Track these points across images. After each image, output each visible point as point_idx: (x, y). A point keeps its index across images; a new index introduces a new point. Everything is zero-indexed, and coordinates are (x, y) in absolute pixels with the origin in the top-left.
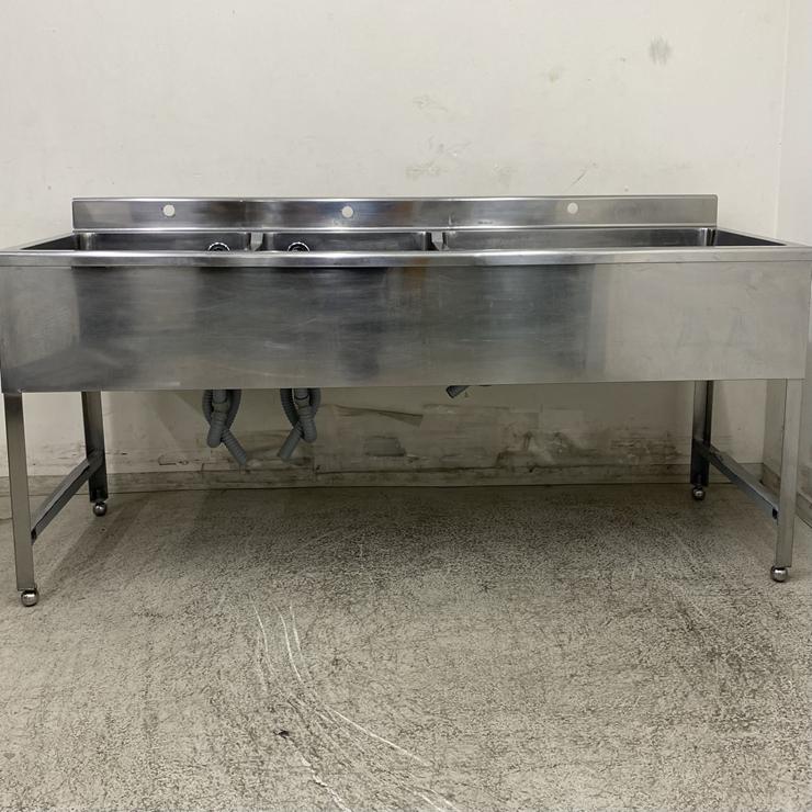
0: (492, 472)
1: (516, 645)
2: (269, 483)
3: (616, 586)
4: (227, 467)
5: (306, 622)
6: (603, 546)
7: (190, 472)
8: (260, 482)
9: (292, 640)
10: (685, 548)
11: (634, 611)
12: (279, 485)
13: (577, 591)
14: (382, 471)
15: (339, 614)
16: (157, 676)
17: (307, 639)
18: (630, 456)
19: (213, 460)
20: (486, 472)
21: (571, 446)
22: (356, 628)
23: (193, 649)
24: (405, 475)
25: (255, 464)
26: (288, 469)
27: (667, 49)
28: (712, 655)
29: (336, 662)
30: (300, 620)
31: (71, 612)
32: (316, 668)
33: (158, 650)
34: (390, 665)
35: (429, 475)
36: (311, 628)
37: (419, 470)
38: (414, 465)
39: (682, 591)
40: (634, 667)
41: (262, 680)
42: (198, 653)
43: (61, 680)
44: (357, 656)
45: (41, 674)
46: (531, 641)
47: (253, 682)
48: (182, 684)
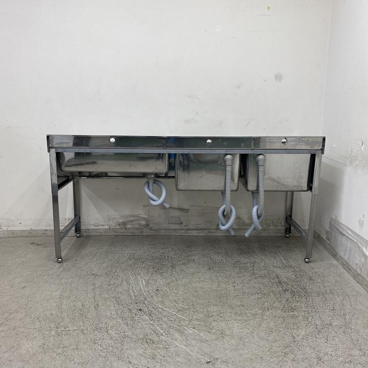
0: (215, 231)
1: (219, 286)
2: (134, 233)
3: (255, 269)
4: (118, 227)
5: (147, 278)
6: (252, 256)
7: (105, 229)
8: (130, 233)
9: (142, 283)
10: (282, 258)
11: (261, 277)
12: (137, 234)
13: (241, 270)
14: (174, 230)
15: (158, 276)
16: (98, 293)
17: (147, 283)
18: (265, 226)
19: (113, 225)
20: (212, 231)
21: (244, 222)
22: (164, 280)
23: (109, 285)
24: (183, 231)
25: (129, 226)
26: (140, 228)
27: (281, 77)
28: (285, 290)
29: (157, 290)
30: (145, 278)
31: (67, 274)
32: (151, 292)
33: (97, 285)
34: (175, 291)
35: (191, 231)
36: (149, 280)
37: (188, 230)
38: (186, 228)
39: (278, 271)
40: (258, 293)
41: (133, 295)
42: (111, 286)
43: (66, 294)
44: (165, 288)
45: (59, 292)
46: (224, 286)
47: (130, 295)
48: (106, 296)
